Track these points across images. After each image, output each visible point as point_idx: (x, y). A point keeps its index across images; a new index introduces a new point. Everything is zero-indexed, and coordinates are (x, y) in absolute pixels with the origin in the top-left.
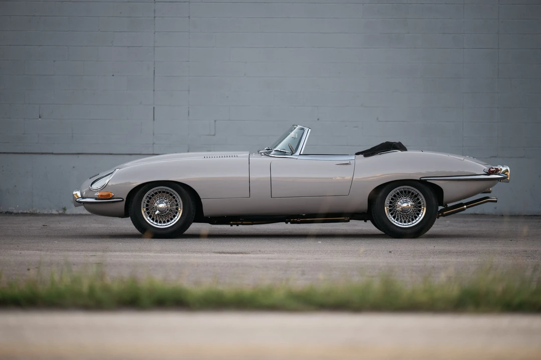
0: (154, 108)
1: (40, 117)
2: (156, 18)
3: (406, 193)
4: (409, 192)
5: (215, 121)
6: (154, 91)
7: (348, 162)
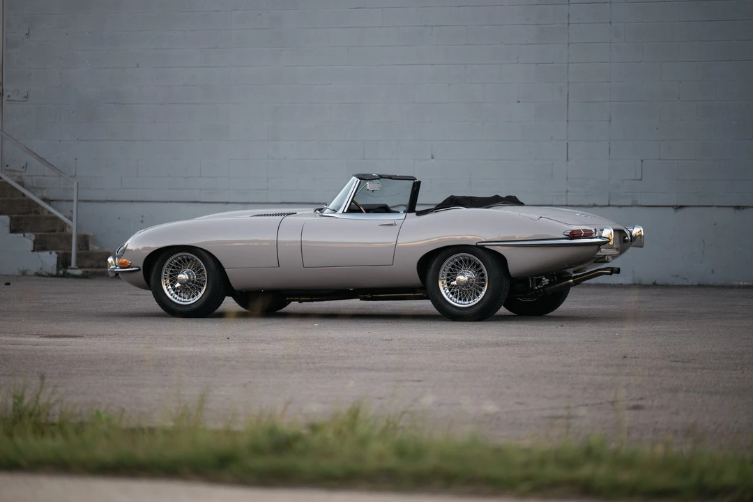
0: (568, 144)
1: (432, 158)
2: (570, 25)
3: (469, 263)
4: (470, 261)
5: (642, 161)
6: (568, 121)
7: (392, 222)
